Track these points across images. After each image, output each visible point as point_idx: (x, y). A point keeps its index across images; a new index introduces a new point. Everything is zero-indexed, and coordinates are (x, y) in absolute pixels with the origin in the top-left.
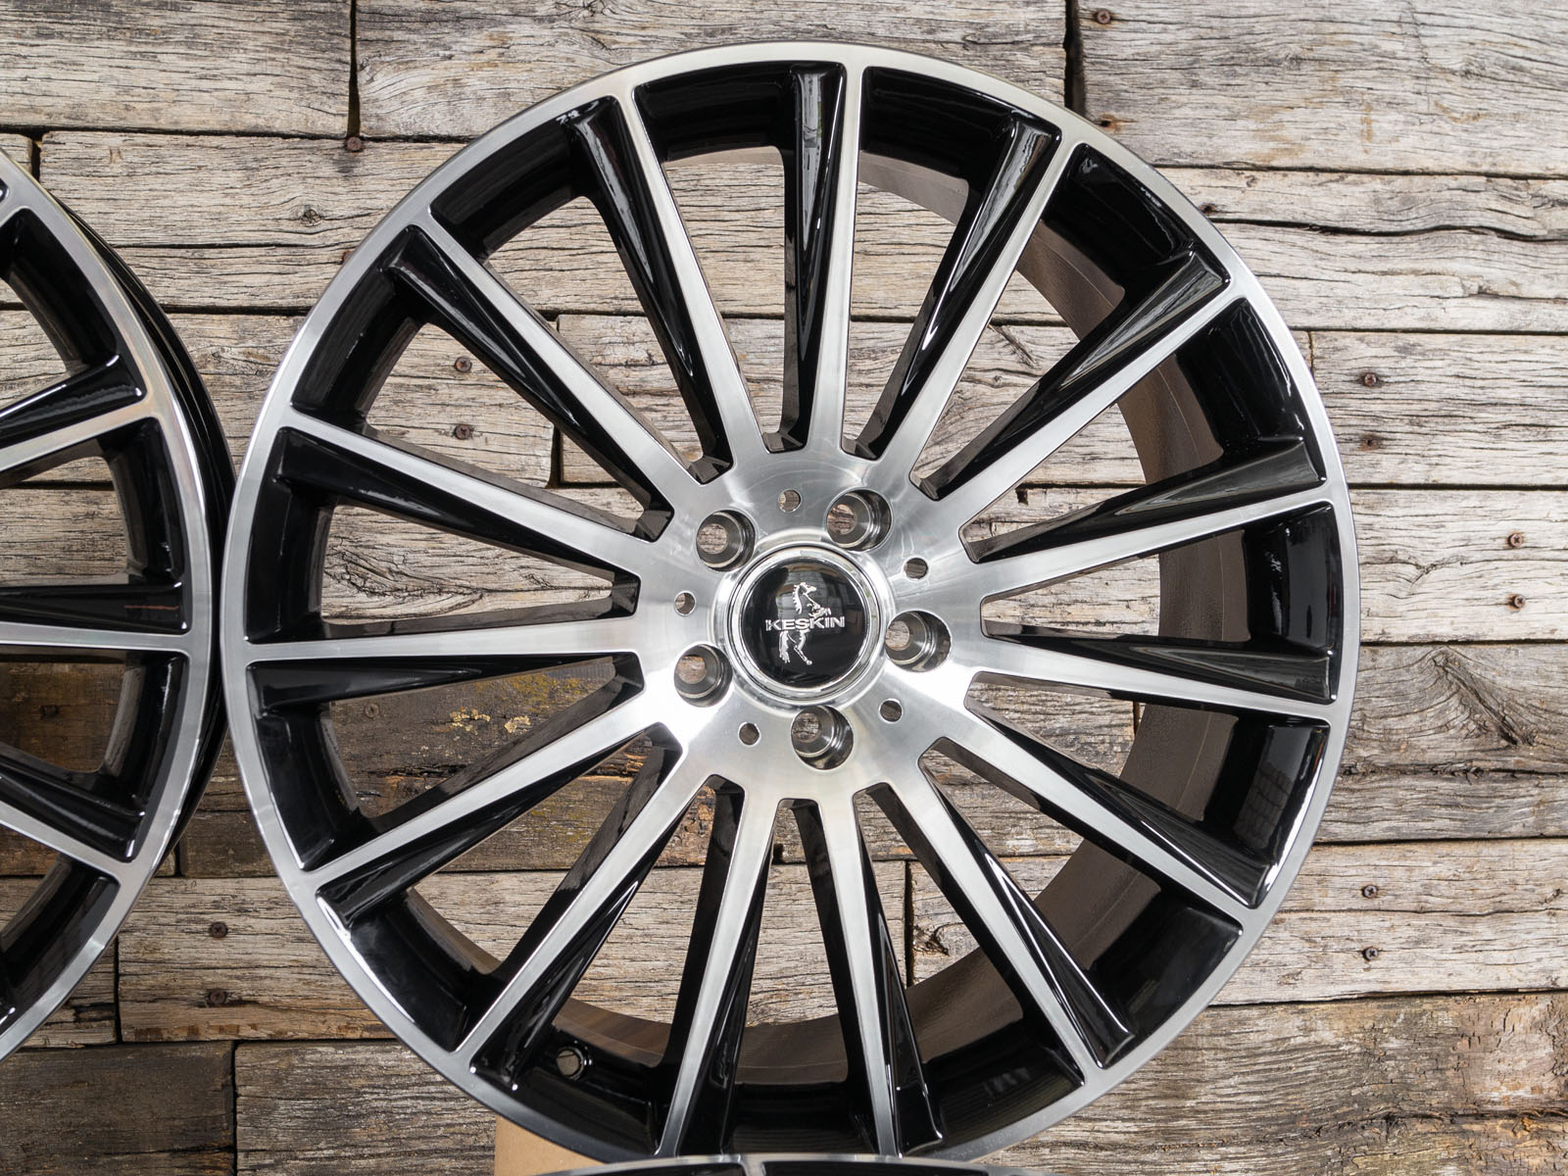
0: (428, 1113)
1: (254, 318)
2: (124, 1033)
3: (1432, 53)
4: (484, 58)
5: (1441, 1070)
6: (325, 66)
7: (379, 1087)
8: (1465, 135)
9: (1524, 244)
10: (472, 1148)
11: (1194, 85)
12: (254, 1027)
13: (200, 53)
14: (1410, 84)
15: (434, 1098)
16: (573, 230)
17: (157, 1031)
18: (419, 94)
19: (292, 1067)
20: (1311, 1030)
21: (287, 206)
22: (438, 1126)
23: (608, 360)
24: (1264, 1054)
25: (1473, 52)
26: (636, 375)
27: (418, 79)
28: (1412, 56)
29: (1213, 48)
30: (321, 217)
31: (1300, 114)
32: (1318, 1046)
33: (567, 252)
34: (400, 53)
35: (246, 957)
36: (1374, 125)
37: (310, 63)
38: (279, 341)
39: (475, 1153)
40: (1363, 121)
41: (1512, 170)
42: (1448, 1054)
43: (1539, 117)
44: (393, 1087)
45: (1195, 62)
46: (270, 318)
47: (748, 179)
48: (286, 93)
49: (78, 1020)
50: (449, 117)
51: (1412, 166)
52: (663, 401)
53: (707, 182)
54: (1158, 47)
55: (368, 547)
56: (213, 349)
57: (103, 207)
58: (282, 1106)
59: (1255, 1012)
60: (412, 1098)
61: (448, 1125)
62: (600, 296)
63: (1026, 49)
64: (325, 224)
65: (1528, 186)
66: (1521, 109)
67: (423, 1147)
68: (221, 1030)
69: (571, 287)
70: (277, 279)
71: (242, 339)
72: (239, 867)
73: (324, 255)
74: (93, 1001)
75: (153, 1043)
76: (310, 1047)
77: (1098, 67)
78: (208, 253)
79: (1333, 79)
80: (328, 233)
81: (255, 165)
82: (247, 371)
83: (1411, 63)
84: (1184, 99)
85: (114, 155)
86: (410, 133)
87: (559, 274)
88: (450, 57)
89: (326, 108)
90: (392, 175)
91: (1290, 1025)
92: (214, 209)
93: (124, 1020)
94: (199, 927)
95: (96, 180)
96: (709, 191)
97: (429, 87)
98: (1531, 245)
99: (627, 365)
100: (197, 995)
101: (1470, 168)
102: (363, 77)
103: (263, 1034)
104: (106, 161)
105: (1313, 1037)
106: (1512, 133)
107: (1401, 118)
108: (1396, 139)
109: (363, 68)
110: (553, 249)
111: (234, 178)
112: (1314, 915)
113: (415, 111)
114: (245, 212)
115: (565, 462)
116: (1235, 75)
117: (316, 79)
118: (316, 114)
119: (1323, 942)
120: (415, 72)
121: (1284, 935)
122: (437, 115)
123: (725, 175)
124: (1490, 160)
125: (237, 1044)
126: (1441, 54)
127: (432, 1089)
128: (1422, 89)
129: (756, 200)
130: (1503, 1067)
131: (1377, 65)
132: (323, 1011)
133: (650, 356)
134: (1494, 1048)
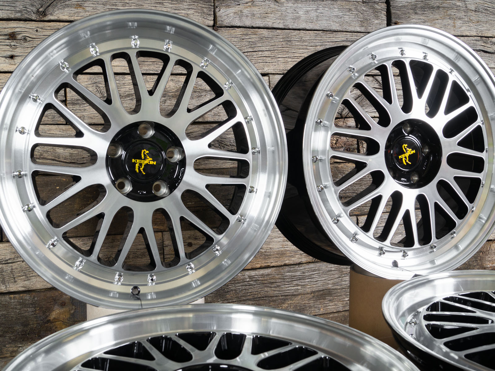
0: (245, 290)
3: (468, 6)
4: (248, 5)
5: (477, 261)
6: (207, 7)
7: (233, 284)
8: (476, 27)
9: (489, 54)
10: (257, 298)
11: (416, 13)
13: (175, 3)
14: (463, 13)
15: (247, 285)
16: (272, 52)
18: (232, 14)
22: (248, 293)
25: (477, 5)
27: (231, 10)
28: (464, 6)
29: (420, 4)
31: (440, 21)
33: (270, 58)
34: (227, 3)
36: (456, 24)
37: (204, 6)
39: (257, 299)
40: (453, 23)
41: (486, 35)
42: (478, 257)
43: (491, 22)
44: (236, 283)
45: (416, 7)
47: (313, 38)
48: (197, 14)
50: (239, 21)
51: (464, 34)
53: (304, 39)
54: (407, 4)
55: (224, 139)
60: (241, 286)
61: (250, 292)
62: (279, 69)
63: (377, 4)
65: (489, 39)
66: (488, 20)
67: (244, 299)
69: (272, 67)
77: (394, 9)
79: (447, 12)
83: (463, 8)
84: (413, 17)
86: (229, 25)
87: (269, 64)
88: (239, 5)
89: (208, 18)
96: (304, 41)
97: (234, 13)
98: (491, 54)
101: (477, 35)
102: (217, 10)
106: (486, 26)
107: (462, 22)
108: (461, 27)
109: (217, 7)
110: (267, 57)
113: (230, 19)
116: (425, 11)
117: (205, 10)
118: (205, 20)
120: (231, 9)
122: (236, 20)
123: (308, 37)
124: (481, 33)
126: (470, 6)
127: (246, 283)
128: (466, 15)
129: (316, 44)
130: (490, 259)
131: (456, 9)
134: (488, 254)
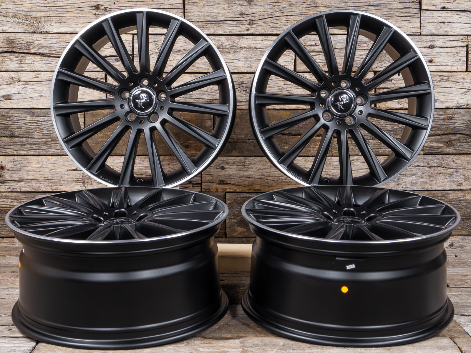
1: (230, 36)
2: (203, 190)
12: (230, 189)
17: (209, 189)
19: (238, 197)
20: (465, 196)
21: (237, 12)
23: (307, 45)
24: (453, 201)
26: (313, 48)
30: (244, 14)
32: (466, 200)
35: (228, 174)
38: (236, 41)
46: (234, 36)
49: (193, 187)
52: (319, 53)
56: (222, 43)
57: (198, 13)
58: (236, 206)
59: (451, 192)
64: (246, 16)
68: (223, 189)
70: (235, 28)
71: (228, 41)
72: (227, 155)
73: (245, 22)
74: (196, 182)
75: (208, 192)
76: (242, 194)
78: (220, 22)
80: (246, 18)
81: (230, 3)
82: (229, 48)
85: (201, 2)
90: (260, 5)
91: (460, 195)
92: (222, 13)
93: (203, 187)
94: (219, 167)
95: (197, 7)
99: (311, 46)
100: (218, 182)
103: (232, 190)
104: (199, 3)
105: (465, 198)
111: (226, 6)
112: (466, 170)
114: (228, 13)
115: (297, 67)
119: (468, 176)
121: (459, 174)
125: (226, 192)
132: (244, 186)
133: (316, 44)
